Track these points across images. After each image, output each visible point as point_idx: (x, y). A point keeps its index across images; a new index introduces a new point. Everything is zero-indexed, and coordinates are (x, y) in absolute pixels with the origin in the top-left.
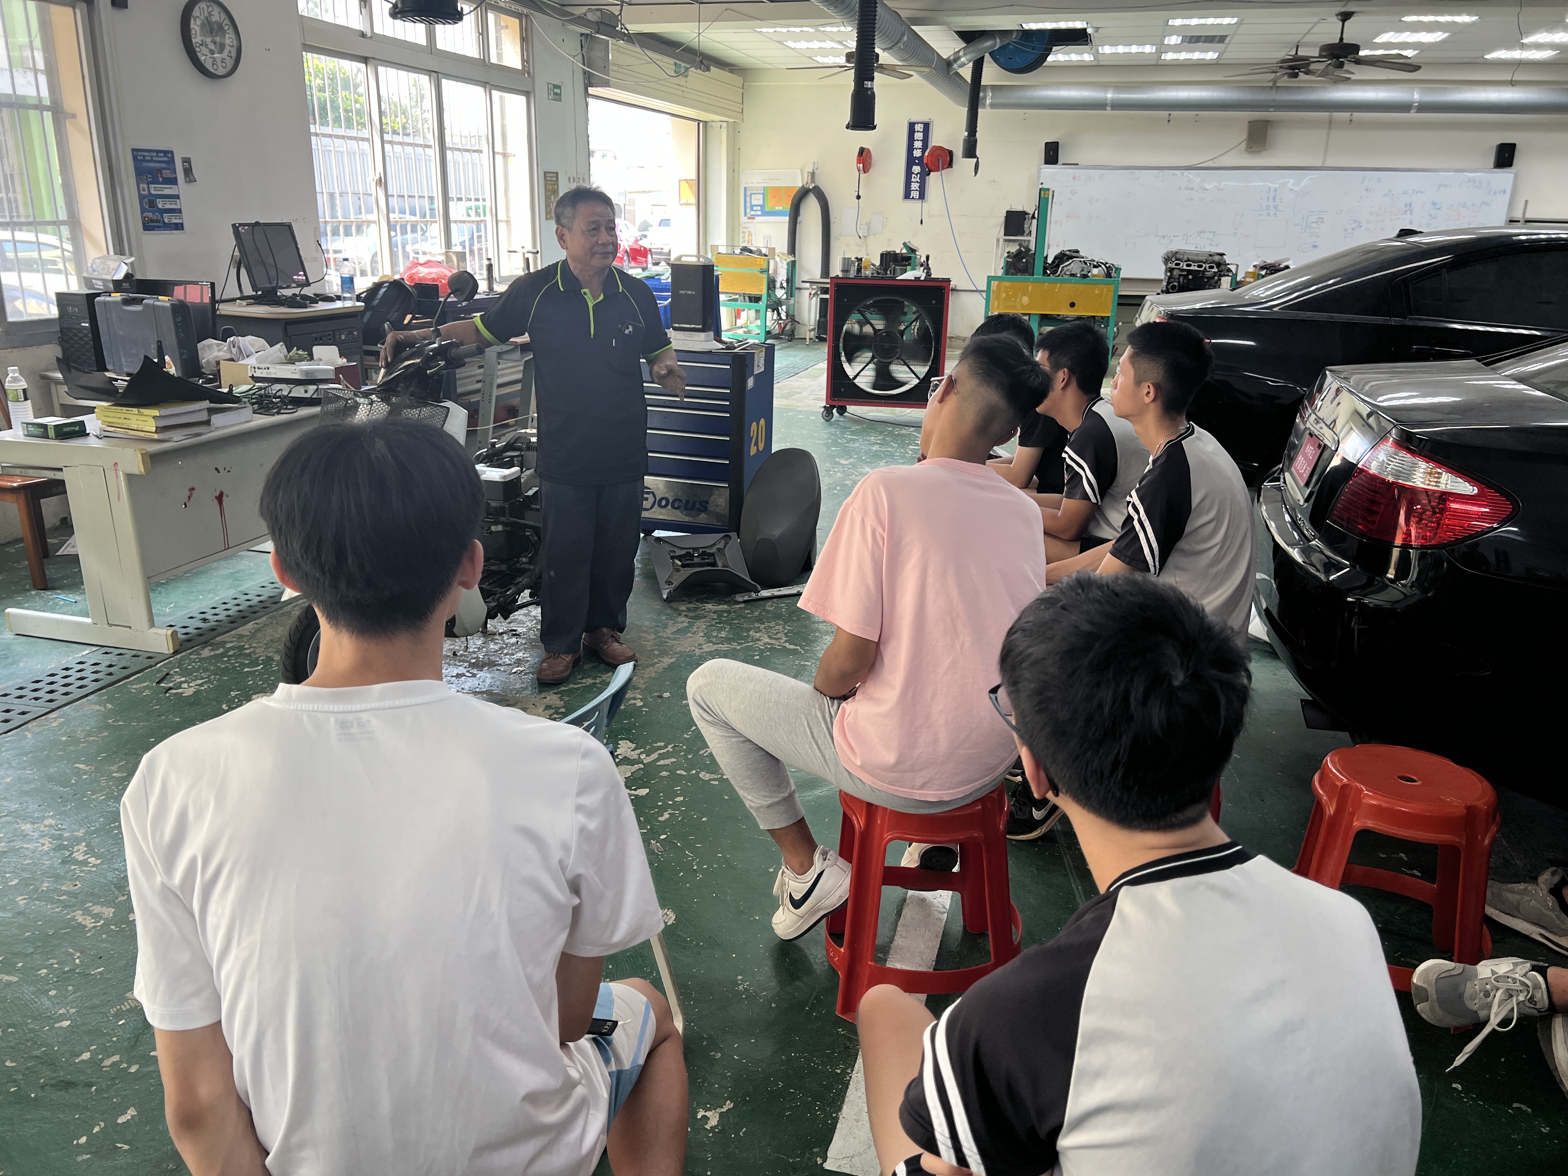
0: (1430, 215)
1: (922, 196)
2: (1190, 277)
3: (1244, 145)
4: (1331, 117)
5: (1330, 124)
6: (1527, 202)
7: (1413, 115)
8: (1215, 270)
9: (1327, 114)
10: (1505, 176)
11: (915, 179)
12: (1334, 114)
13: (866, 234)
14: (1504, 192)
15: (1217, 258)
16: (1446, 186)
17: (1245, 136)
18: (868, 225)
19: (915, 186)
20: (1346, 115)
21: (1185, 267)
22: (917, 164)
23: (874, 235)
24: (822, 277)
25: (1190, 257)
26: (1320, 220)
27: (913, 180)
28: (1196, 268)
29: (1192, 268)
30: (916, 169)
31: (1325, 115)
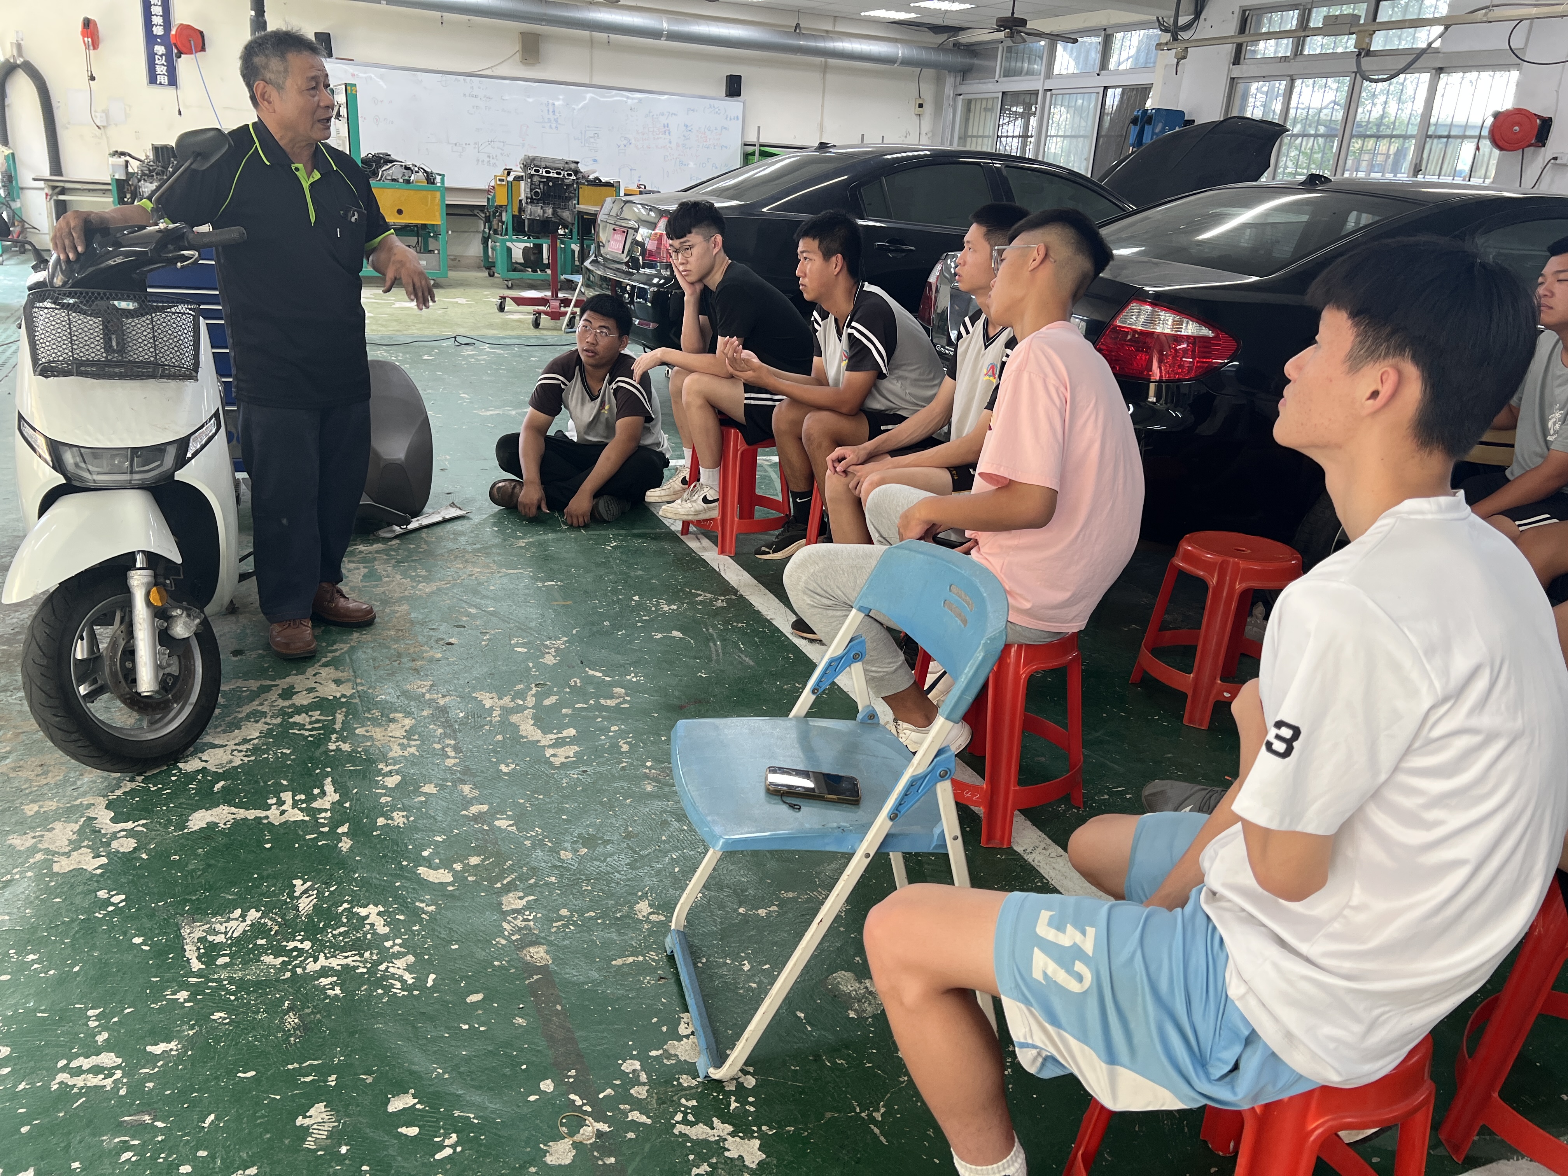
0: (684, 136)
1: (173, 81)
2: (551, 184)
3: (518, 56)
4: (591, 36)
5: (592, 43)
6: (759, 128)
7: (663, 43)
8: (573, 177)
9: (588, 33)
10: (734, 106)
11: (160, 61)
12: (594, 33)
13: (105, 124)
14: (738, 119)
15: (573, 166)
16: (693, 110)
17: (517, 47)
18: (106, 112)
19: (161, 70)
20: (604, 36)
21: (544, 174)
22: (159, 44)
23: (116, 125)
24: (51, 175)
25: (548, 164)
26: (596, 136)
27: (157, 62)
28: (556, 176)
29: (551, 175)
30: (160, 49)
31: (586, 33)
